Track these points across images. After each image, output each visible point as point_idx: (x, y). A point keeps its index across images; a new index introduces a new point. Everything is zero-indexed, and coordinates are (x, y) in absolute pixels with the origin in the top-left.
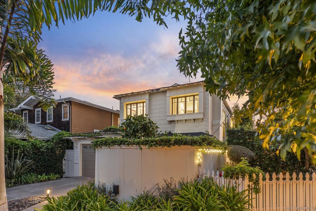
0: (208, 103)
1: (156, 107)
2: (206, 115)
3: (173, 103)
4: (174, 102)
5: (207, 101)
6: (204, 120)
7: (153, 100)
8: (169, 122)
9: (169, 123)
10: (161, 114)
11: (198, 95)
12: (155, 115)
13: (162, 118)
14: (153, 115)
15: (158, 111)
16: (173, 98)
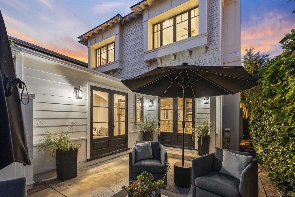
0: (217, 15)
1: (131, 44)
2: (214, 38)
3: (154, 33)
4: (155, 31)
5: (215, 13)
6: (209, 49)
7: (125, 35)
8: (149, 64)
9: (148, 66)
10: (137, 54)
11: (197, 7)
12: (129, 57)
13: (138, 60)
14: (126, 58)
15: (133, 50)
16: (154, 25)
